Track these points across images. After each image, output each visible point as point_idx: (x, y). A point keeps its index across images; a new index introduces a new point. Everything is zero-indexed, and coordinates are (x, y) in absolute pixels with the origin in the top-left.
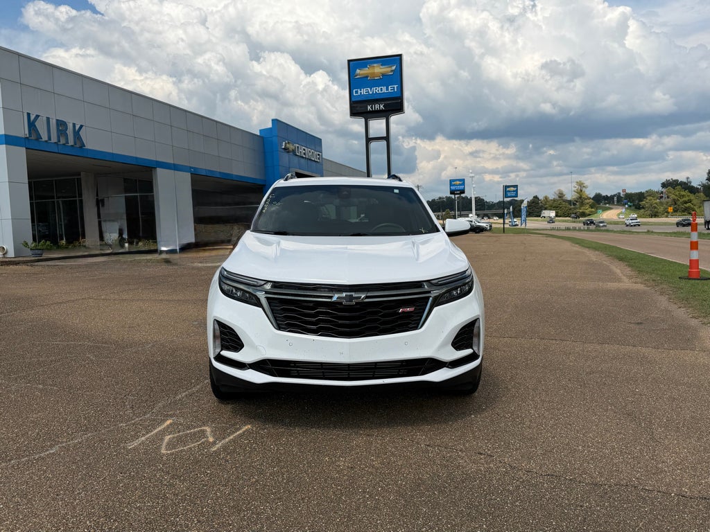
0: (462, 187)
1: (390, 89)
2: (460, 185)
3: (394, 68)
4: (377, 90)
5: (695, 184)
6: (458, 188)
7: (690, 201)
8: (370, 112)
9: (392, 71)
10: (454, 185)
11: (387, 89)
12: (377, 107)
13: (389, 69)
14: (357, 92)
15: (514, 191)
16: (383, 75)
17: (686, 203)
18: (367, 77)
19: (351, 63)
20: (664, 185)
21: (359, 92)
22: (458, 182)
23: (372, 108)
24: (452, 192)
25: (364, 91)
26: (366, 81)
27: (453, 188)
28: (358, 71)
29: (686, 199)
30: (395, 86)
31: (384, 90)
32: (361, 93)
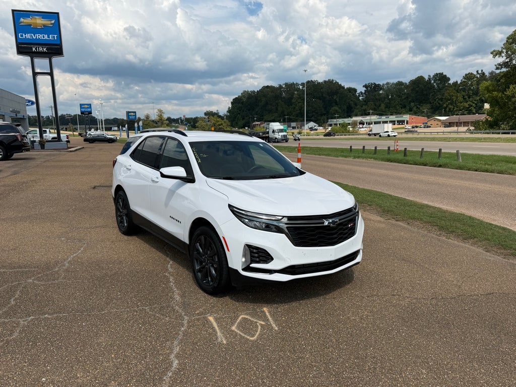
0: (89, 110)
1: (51, 37)
2: (88, 108)
3: (53, 22)
4: (40, 36)
5: (221, 114)
6: (87, 110)
7: (222, 124)
8: (34, 52)
9: (52, 24)
10: (84, 108)
11: (49, 37)
12: (41, 49)
13: (49, 22)
14: (22, 36)
15: (134, 115)
16: (44, 26)
17: (220, 125)
18: (31, 25)
19: (15, 12)
20: (206, 114)
21: (24, 36)
22: (86, 106)
23: (36, 49)
24: (82, 113)
25: (28, 36)
26: (29, 28)
27: (83, 110)
28: (22, 20)
29: (220, 123)
30: (55, 36)
31: (46, 37)
32: (25, 37)
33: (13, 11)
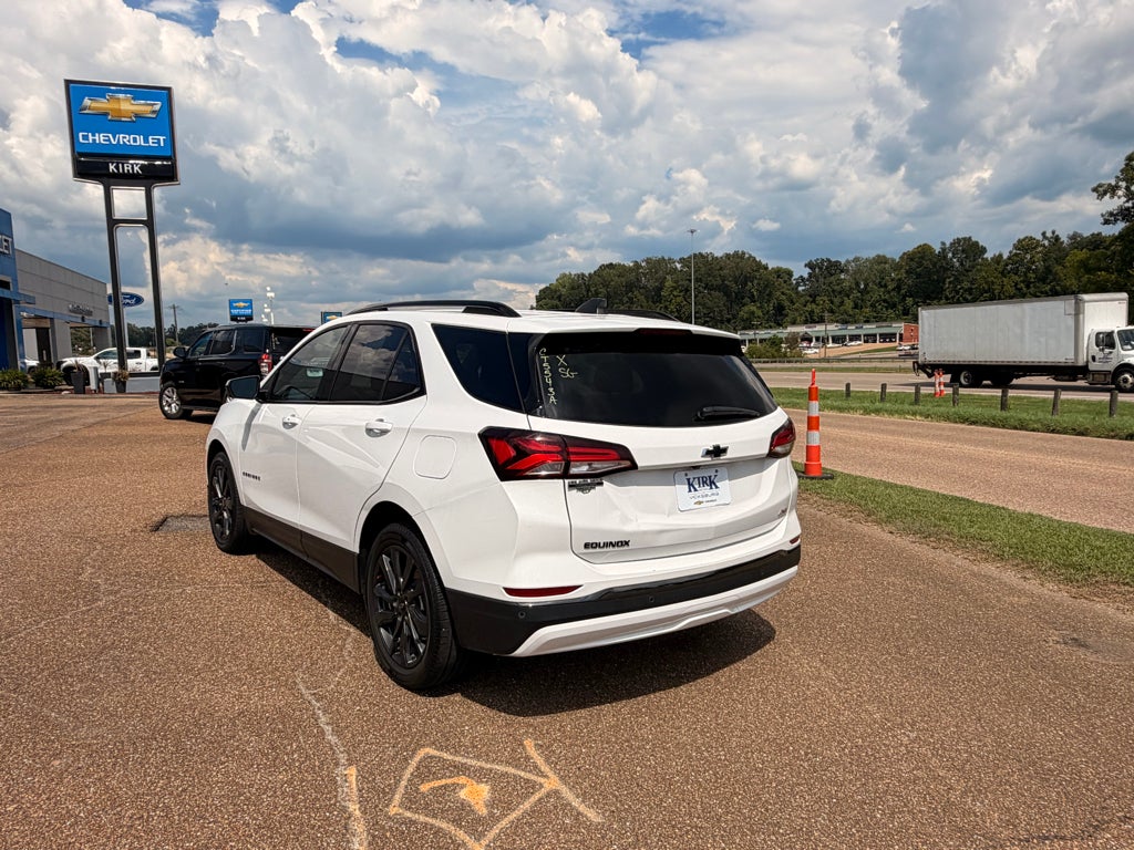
0: (248, 312)
1: (151, 141)
2: (245, 308)
3: (157, 107)
4: (125, 139)
6: (243, 312)
8: (114, 176)
9: (154, 112)
10: (236, 308)
11: (146, 140)
12: (127, 167)
13: (149, 108)
14: (86, 137)
16: (137, 116)
18: (106, 114)
19: (71, 85)
21: (91, 137)
22: (242, 304)
23: (117, 168)
24: (233, 318)
25: (100, 138)
26: (103, 121)
27: (235, 312)
28: (87, 102)
30: (161, 138)
31: (140, 141)
32: (94, 140)
33: (68, 83)
